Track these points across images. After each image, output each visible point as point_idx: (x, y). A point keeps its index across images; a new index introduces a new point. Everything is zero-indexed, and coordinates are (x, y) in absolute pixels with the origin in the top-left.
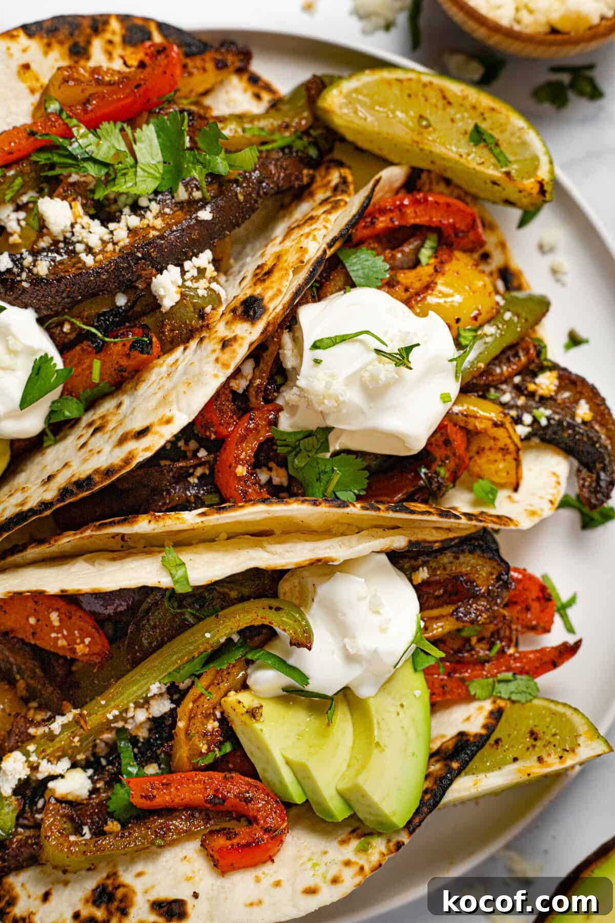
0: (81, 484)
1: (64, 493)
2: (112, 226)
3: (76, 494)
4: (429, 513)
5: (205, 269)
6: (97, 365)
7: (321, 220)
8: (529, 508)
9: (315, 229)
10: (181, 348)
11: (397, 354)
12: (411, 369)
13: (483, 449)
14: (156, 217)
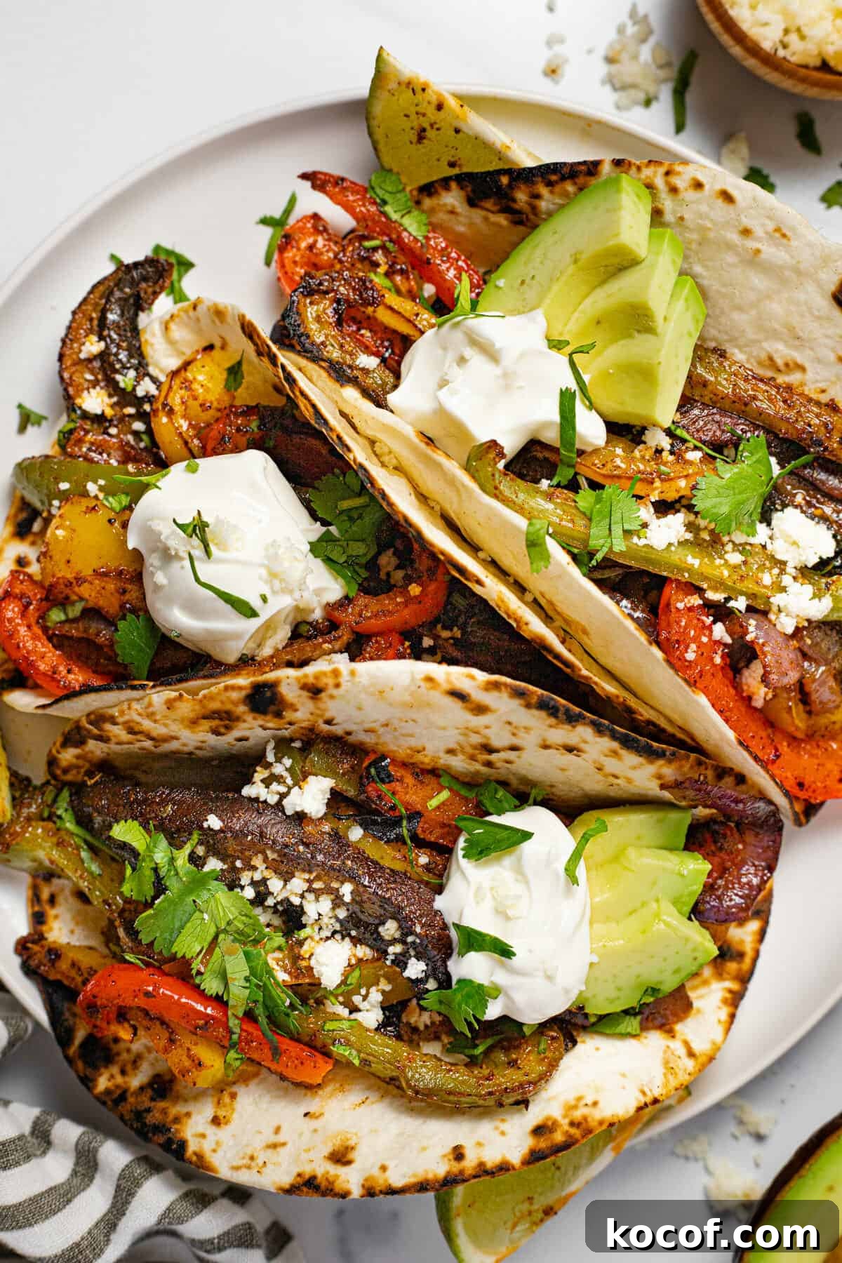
0: (552, 711)
1: (572, 720)
2: (296, 901)
3: (564, 706)
4: (302, 393)
5: (262, 781)
6: (433, 803)
7: (126, 718)
8: (217, 321)
9: (140, 714)
10: (351, 739)
11: (196, 535)
12: (199, 512)
13: (201, 405)
14: (254, 868)
